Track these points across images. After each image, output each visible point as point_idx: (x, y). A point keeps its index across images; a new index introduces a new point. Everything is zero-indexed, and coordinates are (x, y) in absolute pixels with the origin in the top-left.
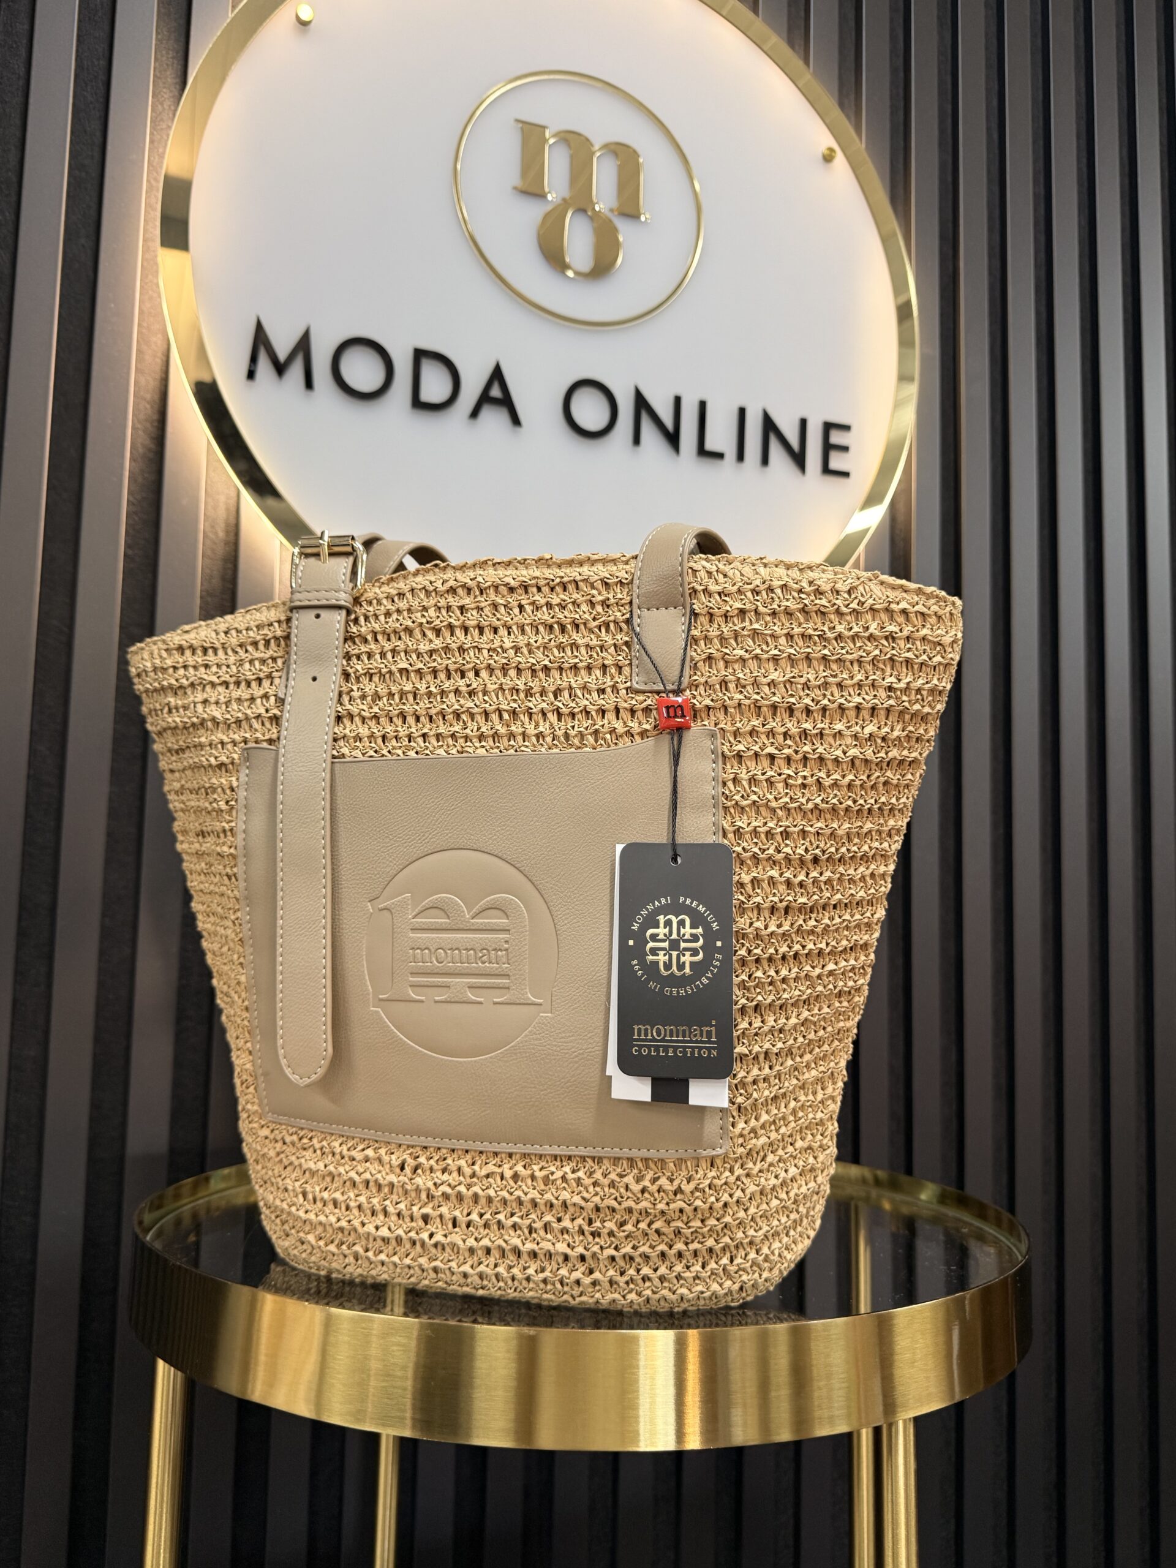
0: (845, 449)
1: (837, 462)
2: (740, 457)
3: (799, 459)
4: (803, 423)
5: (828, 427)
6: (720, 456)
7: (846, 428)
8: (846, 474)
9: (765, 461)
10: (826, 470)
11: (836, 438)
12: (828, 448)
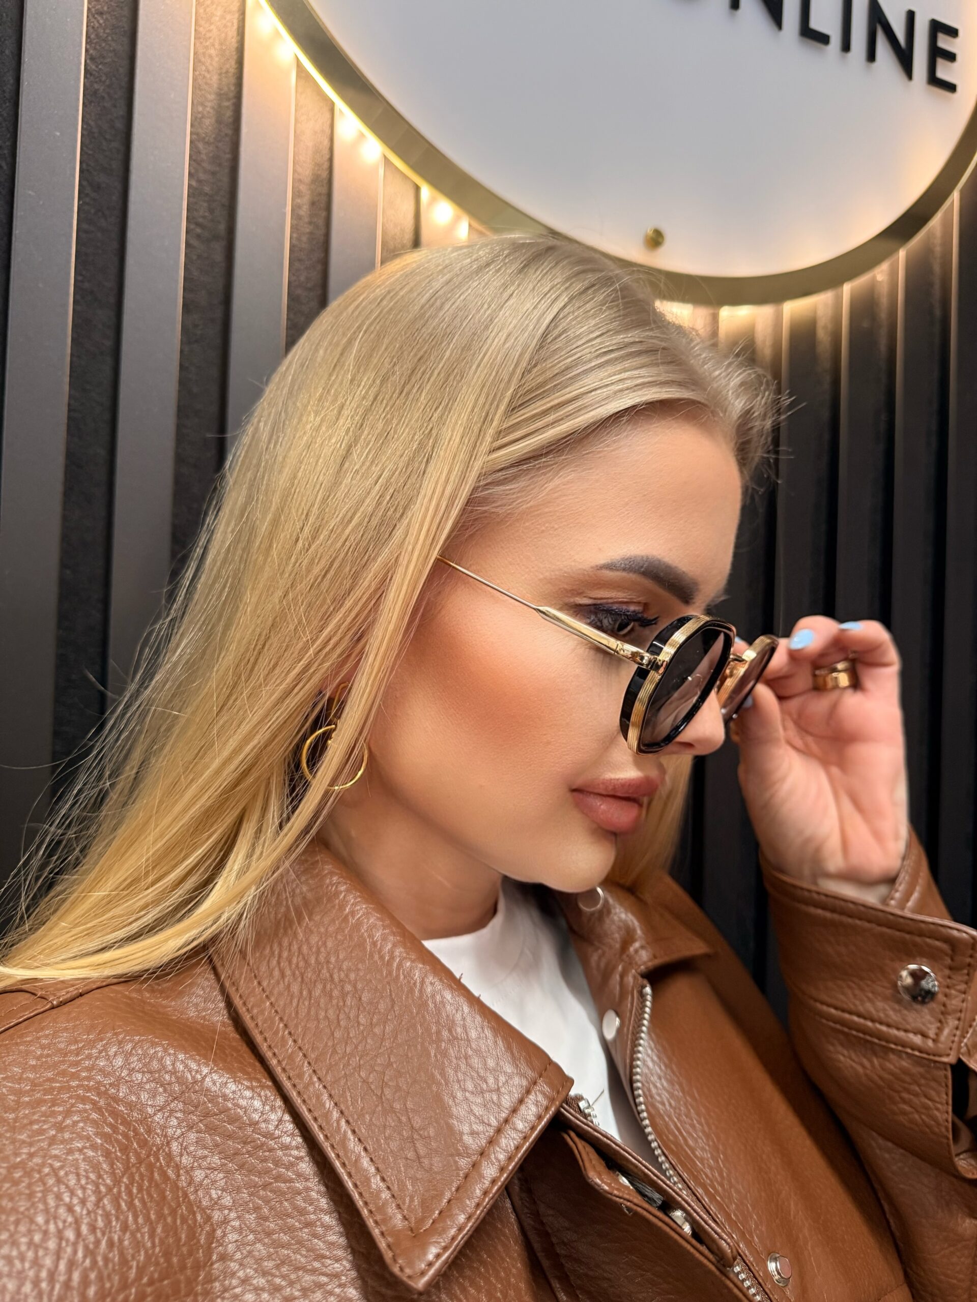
0: (951, 57)
1: (944, 71)
2: (846, 47)
3: (905, 59)
4: (911, 16)
5: (937, 28)
6: (824, 39)
7: (953, 32)
8: (951, 87)
9: (871, 56)
10: (934, 81)
11: (944, 42)
12: (937, 54)
